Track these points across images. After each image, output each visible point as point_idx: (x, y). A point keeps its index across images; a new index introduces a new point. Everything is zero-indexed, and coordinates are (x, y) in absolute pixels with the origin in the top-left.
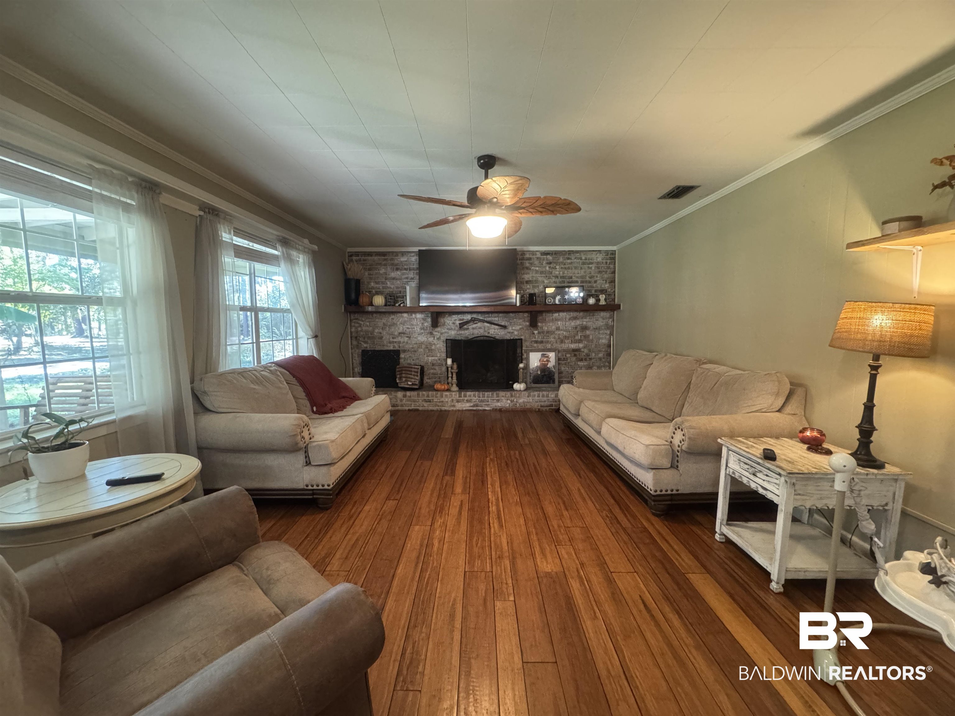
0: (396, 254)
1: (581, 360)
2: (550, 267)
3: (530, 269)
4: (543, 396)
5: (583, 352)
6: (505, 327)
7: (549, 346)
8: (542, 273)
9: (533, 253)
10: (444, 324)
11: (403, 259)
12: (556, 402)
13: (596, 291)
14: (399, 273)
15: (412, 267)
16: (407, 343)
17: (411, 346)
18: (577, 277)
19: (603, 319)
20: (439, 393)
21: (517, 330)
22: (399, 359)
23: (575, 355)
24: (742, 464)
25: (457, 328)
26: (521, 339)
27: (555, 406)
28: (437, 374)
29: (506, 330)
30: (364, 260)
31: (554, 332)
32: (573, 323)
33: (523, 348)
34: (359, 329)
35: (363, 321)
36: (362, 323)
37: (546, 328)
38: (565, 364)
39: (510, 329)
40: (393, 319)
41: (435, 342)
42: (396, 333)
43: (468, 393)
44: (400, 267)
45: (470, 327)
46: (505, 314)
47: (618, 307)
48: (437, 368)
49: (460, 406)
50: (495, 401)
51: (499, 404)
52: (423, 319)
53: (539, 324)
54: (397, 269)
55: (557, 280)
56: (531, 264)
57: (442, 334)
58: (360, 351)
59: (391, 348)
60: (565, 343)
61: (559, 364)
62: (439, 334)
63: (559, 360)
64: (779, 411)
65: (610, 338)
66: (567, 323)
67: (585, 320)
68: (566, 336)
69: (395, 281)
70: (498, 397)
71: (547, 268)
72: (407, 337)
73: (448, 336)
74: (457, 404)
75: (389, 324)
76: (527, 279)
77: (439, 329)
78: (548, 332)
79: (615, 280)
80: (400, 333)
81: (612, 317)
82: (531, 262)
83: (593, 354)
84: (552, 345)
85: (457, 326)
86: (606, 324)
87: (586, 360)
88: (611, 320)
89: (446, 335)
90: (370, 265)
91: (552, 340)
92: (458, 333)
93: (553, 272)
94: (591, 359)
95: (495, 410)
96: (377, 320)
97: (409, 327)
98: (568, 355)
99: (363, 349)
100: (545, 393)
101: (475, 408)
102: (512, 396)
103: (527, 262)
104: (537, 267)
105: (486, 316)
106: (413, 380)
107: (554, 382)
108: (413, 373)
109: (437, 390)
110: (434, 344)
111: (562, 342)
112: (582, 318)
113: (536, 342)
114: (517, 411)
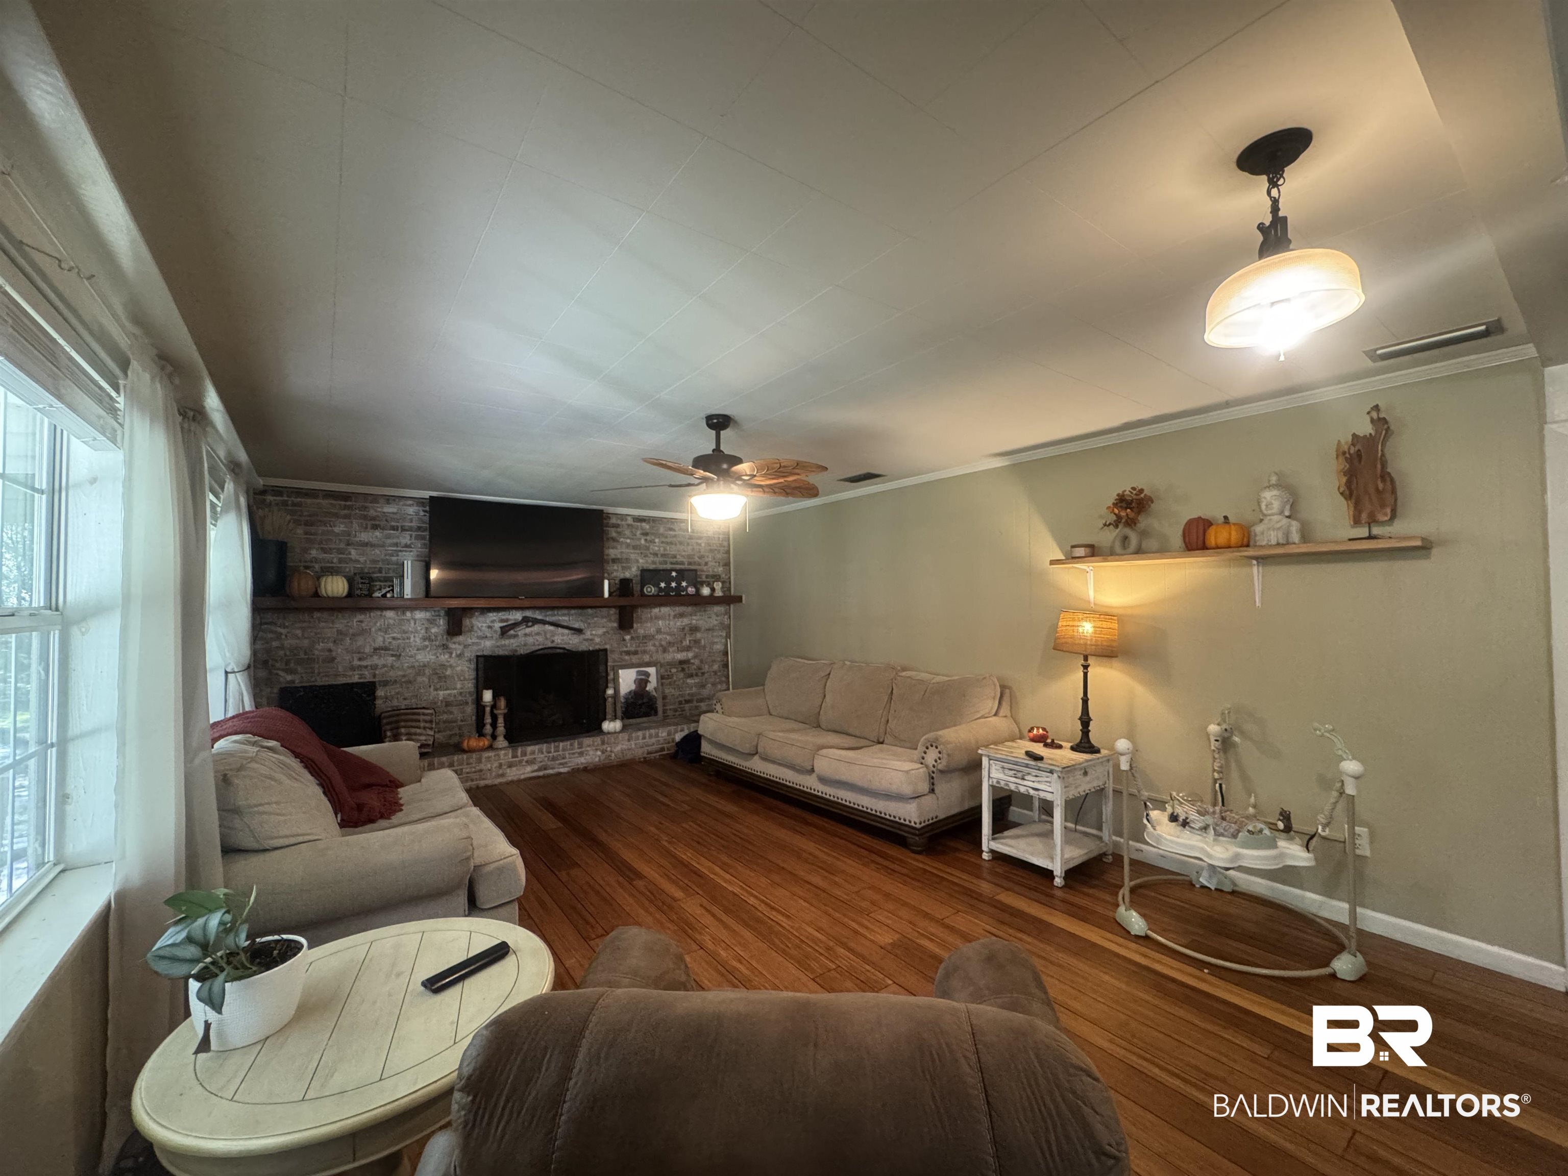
0: (375, 498)
1: (691, 676)
2: (646, 540)
3: (618, 541)
4: (651, 736)
5: (693, 664)
6: (579, 631)
7: (646, 658)
8: (635, 547)
9: (623, 517)
10: (471, 630)
11: (390, 509)
12: (669, 743)
13: (707, 577)
14: (377, 533)
15: (407, 524)
16: (392, 667)
17: (401, 673)
18: (683, 556)
19: (717, 616)
20: (474, 755)
21: (600, 636)
22: (375, 699)
23: (683, 670)
24: (1007, 771)
25: (496, 636)
26: (606, 650)
27: (668, 749)
28: (455, 722)
29: (582, 637)
30: (299, 505)
31: (653, 636)
32: (679, 623)
33: (609, 664)
34: (275, 644)
35: (285, 627)
36: (283, 631)
37: (642, 632)
38: (670, 684)
39: (588, 634)
40: (361, 622)
41: (452, 661)
42: (367, 650)
43: (530, 749)
44: (383, 523)
45: (519, 633)
46: (580, 611)
47: (739, 599)
48: (455, 710)
49: (513, 774)
50: (577, 755)
51: (582, 760)
52: (428, 620)
53: (635, 625)
54: (375, 527)
55: (657, 559)
56: (619, 533)
57: (466, 646)
58: (276, 690)
59: (356, 679)
60: (669, 652)
61: (662, 684)
62: (461, 647)
63: (661, 678)
64: (995, 715)
65: (727, 641)
66: (671, 623)
67: (694, 617)
68: (670, 643)
69: (369, 549)
70: (581, 748)
71: (643, 542)
72: (393, 655)
73: (477, 651)
74: (508, 770)
75: (351, 631)
76: (613, 556)
77: (461, 638)
78: (645, 637)
79: (730, 563)
80: (375, 649)
81: (727, 613)
82: (619, 530)
83: (707, 667)
84: (651, 657)
85: (495, 632)
86: (721, 623)
87: (697, 675)
88: (726, 617)
89: (475, 648)
90: (310, 516)
91: (652, 648)
92: (498, 644)
93: (651, 547)
94: (703, 674)
95: (575, 771)
96: (322, 624)
97: (399, 636)
98: (674, 670)
99: (283, 685)
100: (653, 731)
101: (541, 773)
102: (603, 743)
103: (613, 530)
104: (628, 538)
105: (550, 613)
106: (423, 738)
107: (656, 713)
108: (422, 724)
109: (470, 751)
110: (451, 666)
111: (665, 651)
112: (691, 615)
113: (628, 653)
114: (613, 766)
